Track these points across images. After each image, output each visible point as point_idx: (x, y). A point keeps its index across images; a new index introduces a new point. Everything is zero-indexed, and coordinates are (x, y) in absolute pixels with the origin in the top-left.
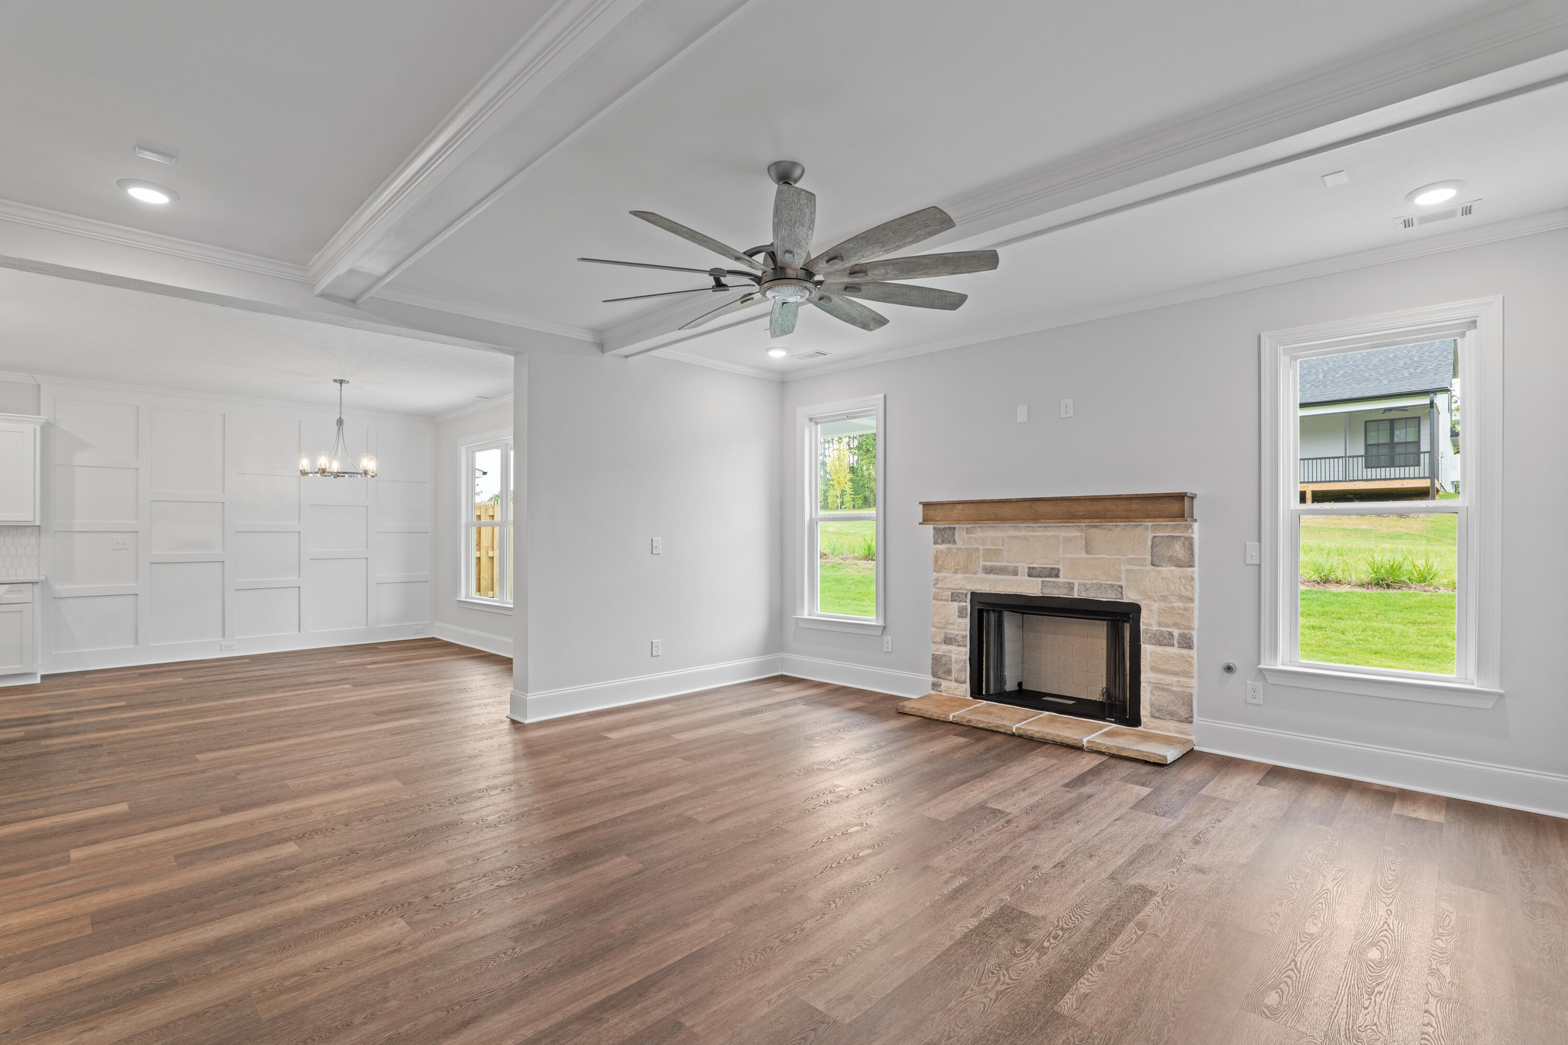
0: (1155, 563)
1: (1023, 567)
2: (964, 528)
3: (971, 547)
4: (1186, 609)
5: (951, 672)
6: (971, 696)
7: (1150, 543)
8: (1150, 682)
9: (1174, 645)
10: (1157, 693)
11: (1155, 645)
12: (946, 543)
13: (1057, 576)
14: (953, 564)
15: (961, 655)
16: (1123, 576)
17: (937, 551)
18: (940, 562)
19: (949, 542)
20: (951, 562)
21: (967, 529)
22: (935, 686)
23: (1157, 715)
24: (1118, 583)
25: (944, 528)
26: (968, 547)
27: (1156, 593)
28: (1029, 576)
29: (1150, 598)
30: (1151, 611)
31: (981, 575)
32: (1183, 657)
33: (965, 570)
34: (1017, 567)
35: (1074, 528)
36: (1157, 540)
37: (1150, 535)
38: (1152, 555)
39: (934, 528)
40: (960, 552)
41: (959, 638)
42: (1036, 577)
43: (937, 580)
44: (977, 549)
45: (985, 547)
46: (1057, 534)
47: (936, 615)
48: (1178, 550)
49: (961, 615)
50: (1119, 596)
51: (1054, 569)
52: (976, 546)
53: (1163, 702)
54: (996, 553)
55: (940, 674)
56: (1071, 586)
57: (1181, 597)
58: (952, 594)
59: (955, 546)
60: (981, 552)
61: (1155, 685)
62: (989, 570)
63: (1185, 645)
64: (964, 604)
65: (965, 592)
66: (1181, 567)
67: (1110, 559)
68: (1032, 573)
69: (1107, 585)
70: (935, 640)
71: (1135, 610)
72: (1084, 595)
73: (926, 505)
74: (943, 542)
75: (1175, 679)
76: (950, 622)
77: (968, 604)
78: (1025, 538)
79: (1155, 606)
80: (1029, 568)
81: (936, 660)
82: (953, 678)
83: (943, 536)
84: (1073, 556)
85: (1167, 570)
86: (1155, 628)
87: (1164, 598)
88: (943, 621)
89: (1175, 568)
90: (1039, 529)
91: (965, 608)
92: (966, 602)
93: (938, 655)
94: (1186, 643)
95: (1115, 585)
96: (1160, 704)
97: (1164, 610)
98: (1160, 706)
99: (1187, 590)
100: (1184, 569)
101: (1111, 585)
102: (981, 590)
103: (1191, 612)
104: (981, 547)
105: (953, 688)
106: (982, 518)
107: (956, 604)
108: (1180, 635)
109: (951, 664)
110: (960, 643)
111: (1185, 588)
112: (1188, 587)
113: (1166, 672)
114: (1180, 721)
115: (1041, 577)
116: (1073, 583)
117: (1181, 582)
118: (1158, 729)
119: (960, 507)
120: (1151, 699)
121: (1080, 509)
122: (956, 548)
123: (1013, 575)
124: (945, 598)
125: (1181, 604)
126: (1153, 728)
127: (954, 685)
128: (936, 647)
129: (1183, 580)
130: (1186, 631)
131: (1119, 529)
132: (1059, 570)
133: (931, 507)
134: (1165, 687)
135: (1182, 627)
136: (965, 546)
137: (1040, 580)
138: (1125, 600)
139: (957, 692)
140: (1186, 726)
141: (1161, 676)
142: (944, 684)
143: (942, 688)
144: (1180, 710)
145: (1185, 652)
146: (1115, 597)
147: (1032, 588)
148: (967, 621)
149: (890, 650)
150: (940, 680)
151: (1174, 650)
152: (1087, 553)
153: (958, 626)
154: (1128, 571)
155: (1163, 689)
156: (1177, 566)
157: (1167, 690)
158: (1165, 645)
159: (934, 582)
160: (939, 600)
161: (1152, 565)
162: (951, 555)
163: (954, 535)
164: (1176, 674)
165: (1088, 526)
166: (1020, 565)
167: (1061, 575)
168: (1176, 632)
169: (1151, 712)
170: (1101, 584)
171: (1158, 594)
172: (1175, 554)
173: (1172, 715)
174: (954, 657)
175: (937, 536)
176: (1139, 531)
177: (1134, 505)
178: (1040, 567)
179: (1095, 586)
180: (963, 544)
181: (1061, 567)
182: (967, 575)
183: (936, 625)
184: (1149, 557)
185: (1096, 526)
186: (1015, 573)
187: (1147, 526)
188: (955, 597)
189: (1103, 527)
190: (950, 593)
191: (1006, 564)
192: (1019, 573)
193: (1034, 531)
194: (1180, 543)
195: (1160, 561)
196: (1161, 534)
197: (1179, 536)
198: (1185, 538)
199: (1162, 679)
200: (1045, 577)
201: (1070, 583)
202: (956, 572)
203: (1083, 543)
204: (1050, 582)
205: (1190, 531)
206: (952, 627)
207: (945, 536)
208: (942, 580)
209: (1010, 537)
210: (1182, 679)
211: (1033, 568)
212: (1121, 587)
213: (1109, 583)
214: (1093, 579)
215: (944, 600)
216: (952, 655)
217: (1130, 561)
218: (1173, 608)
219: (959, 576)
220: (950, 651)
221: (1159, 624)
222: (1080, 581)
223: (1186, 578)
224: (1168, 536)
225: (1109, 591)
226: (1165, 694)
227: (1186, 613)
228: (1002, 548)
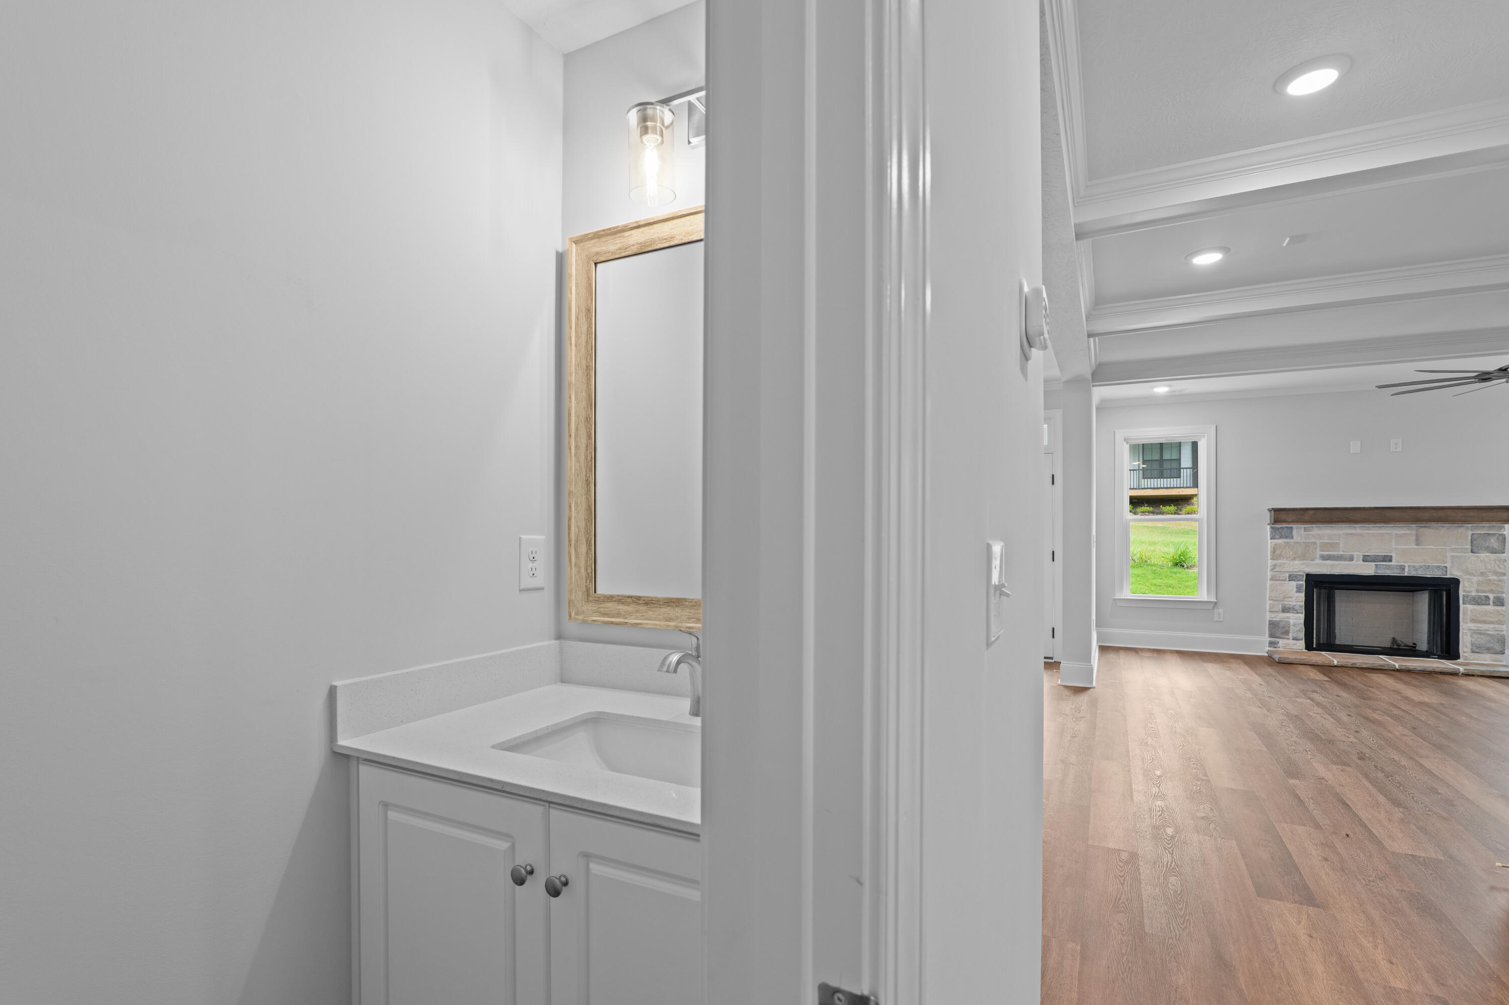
0: (1475, 551)
1: (1358, 555)
2: (1301, 528)
3: (1308, 541)
4: (1500, 581)
5: (1289, 633)
6: (1306, 649)
7: (1470, 538)
8: (1471, 629)
9: (1489, 604)
10: (1476, 636)
11: (1474, 605)
12: (1284, 538)
13: (1390, 561)
14: (1291, 554)
15: (1297, 620)
16: (1449, 559)
17: (1275, 544)
18: (1278, 552)
19: (1286, 537)
20: (1289, 552)
21: (1305, 528)
22: (1271, 644)
23: (1477, 651)
24: (1443, 565)
25: (1281, 527)
26: (1305, 541)
27: (1476, 571)
28: (1364, 561)
29: (1472, 574)
30: (1472, 583)
31: (1318, 561)
32: (1498, 611)
33: (1303, 557)
34: (1353, 555)
35: (1406, 528)
36: (1475, 536)
37: (1470, 533)
38: (1471, 546)
39: (1272, 528)
40: (1298, 545)
41: (1297, 608)
42: (1371, 561)
43: (1275, 566)
44: (1315, 543)
45: (1322, 541)
46: (1390, 532)
47: (1275, 591)
48: (1493, 542)
49: (1299, 590)
50: (1444, 573)
51: (1387, 556)
52: (1313, 540)
53: (1482, 642)
54: (1334, 546)
55: (1278, 634)
56: (1402, 568)
57: (1496, 573)
58: (1290, 576)
59: (1291, 541)
60: (1318, 544)
61: (1473, 631)
62: (1324, 558)
63: (1499, 604)
64: (1302, 582)
65: (1302, 574)
66: (1496, 553)
67: (1438, 549)
68: (1366, 559)
69: (1434, 566)
70: (1273, 610)
71: (1456, 582)
72: (1414, 574)
73: (1276, 511)
74: (1281, 538)
75: (1491, 626)
76: (1288, 596)
77: (1304, 583)
78: (1361, 535)
79: (1475, 579)
80: (1364, 556)
81: (1273, 625)
82: (1291, 636)
83: (1281, 533)
84: (1404, 547)
85: (1484, 555)
86: (1474, 594)
87: (1482, 574)
88: (1282, 595)
89: (1490, 554)
90: (1373, 528)
91: (1301, 585)
92: (1303, 581)
93: (1276, 621)
94: (1500, 602)
95: (1440, 566)
96: (1480, 643)
97: (1483, 582)
98: (1479, 644)
99: (1501, 568)
100: (1498, 555)
101: (1437, 566)
102: (1319, 572)
103: (1503, 582)
104: (1318, 542)
105: (1291, 644)
106: (1334, 521)
107: (1294, 583)
108: (1495, 597)
109: (1289, 627)
110: (1299, 611)
111: (1499, 567)
112: (1502, 567)
113: (1484, 622)
114: (1496, 653)
115: (1375, 562)
116: (1405, 566)
117: (1495, 563)
118: (1477, 660)
119: (1311, 512)
120: (1472, 641)
121: (1426, 515)
122: (1293, 542)
123: (1350, 561)
124: (1283, 578)
125: (1495, 578)
126: (1473, 660)
127: (1291, 642)
128: (1274, 615)
129: (1497, 562)
130: (1499, 595)
131: (1445, 529)
132: (1391, 556)
133: (1282, 512)
134: (1482, 632)
135: (1496, 592)
136: (1303, 540)
137: (1373, 564)
138: (1448, 576)
139: (1295, 647)
140: (1499, 656)
141: (1479, 625)
142: (1282, 642)
143: (1280, 645)
144: (1495, 646)
145: (1499, 608)
146: (1441, 574)
147: (1368, 570)
148: (1303, 595)
149: (1222, 619)
150: (1277, 640)
151: (1490, 608)
152: (1417, 545)
153: (1296, 599)
154: (1453, 557)
155: (1480, 634)
156: (1492, 553)
157: (1483, 634)
158: (1483, 604)
159: (1273, 567)
160: (1276, 580)
161: (1472, 552)
162: (1289, 548)
163: (1291, 532)
164: (1491, 623)
165: (1418, 526)
166: (1355, 554)
167: (1394, 560)
168: (1491, 596)
169: (1471, 649)
170: (1429, 566)
171: (1478, 572)
172: (1491, 545)
173: (1489, 650)
174: (1292, 622)
175: (1274, 533)
176: (1462, 530)
177: (1471, 513)
178: (1374, 555)
179: (1423, 567)
180: (1301, 539)
181: (1393, 555)
182: (1305, 561)
183: (1274, 599)
184: (1469, 547)
185: (1425, 527)
186: (1351, 559)
187: (1468, 527)
188: (1292, 578)
189: (1431, 527)
190: (1287, 575)
191: (1343, 553)
192: (1355, 560)
193: (1369, 530)
194: (1495, 538)
195: (1479, 550)
196: (1479, 532)
197: (1494, 534)
198: (1499, 534)
199: (1481, 627)
200: (1379, 562)
201: (1401, 566)
202: (1294, 559)
203: (1414, 537)
204: (1383, 565)
205: (1503, 530)
206: (1289, 600)
207: (1283, 533)
208: (1280, 566)
209: (1347, 534)
210: (1497, 626)
211: (1368, 556)
212: (1446, 567)
213: (1435, 565)
214: (1422, 562)
215: (1282, 580)
216: (1290, 620)
217: (1453, 550)
218: (1490, 580)
219: (1297, 562)
220: (1288, 618)
221: (1477, 591)
222: (1409, 564)
223: (1500, 561)
224: (1484, 534)
225: (1436, 570)
226: (1482, 636)
227: (1500, 583)
228: (1338, 541)
